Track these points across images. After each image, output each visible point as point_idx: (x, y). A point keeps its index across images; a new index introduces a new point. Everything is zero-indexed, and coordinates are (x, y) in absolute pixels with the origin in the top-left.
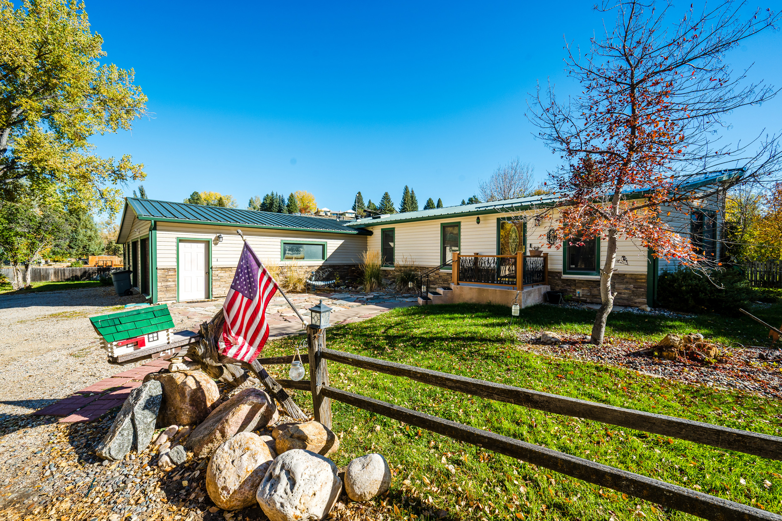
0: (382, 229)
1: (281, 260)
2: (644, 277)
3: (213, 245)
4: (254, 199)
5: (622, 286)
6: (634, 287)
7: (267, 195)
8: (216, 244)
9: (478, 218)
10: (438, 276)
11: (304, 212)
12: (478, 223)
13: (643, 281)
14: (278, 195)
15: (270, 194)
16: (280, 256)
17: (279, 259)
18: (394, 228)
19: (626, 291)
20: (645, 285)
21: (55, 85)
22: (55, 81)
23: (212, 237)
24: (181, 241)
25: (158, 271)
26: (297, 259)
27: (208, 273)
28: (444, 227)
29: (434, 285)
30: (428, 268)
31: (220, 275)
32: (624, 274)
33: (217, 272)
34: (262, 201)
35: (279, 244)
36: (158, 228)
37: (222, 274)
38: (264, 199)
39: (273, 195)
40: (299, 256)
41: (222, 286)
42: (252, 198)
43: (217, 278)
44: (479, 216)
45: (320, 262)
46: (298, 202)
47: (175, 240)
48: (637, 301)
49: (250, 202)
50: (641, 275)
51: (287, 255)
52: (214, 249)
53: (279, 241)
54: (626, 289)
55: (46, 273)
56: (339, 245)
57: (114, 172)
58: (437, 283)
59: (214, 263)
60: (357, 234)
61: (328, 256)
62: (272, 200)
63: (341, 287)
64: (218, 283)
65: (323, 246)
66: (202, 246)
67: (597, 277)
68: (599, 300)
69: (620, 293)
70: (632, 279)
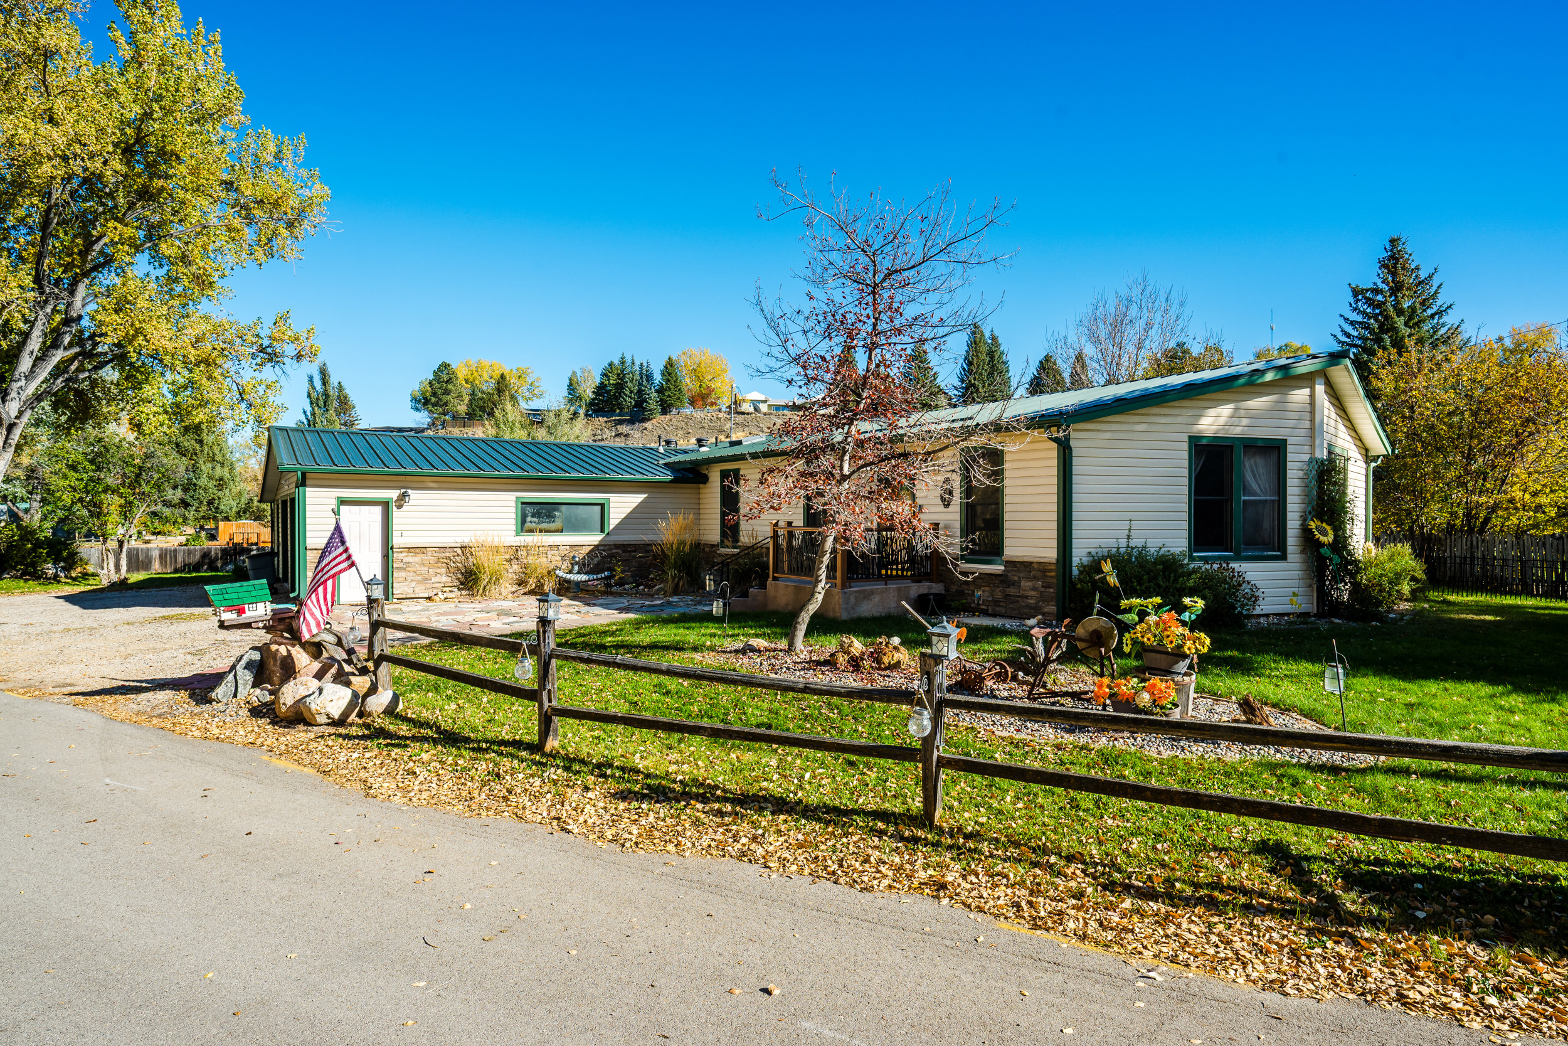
0: (721, 472)
1: (517, 534)
2: (1053, 567)
3: (395, 509)
4: (579, 374)
5: (1028, 584)
6: (1042, 586)
7: (611, 364)
8: (399, 507)
11: (700, 403)
13: (1052, 574)
14: (637, 363)
15: (616, 362)
16: (514, 528)
17: (513, 533)
18: (739, 474)
19: (1034, 593)
20: (1054, 581)
21: (161, 190)
22: (161, 183)
23: (393, 494)
24: (343, 502)
25: (308, 552)
26: (546, 531)
27: (386, 557)
31: (406, 560)
32: (1031, 563)
33: (401, 556)
34: (597, 380)
35: (513, 504)
36: (308, 482)
37: (410, 558)
38: (604, 375)
39: (623, 363)
40: (552, 526)
41: (409, 579)
42: (574, 373)
43: (401, 565)
45: (595, 539)
46: (688, 380)
47: (334, 502)
48: (1046, 610)
49: (570, 385)
50: (1050, 564)
51: (528, 525)
52: (396, 513)
53: (514, 498)
54: (1034, 589)
55: (147, 556)
56: (635, 505)
57: (262, 350)
59: (397, 540)
60: (671, 482)
61: (611, 527)
62: (621, 376)
63: (626, 586)
64: (403, 574)
65: (602, 505)
66: (378, 510)
67: (998, 568)
68: (1003, 610)
69: (1027, 597)
70: (1040, 571)
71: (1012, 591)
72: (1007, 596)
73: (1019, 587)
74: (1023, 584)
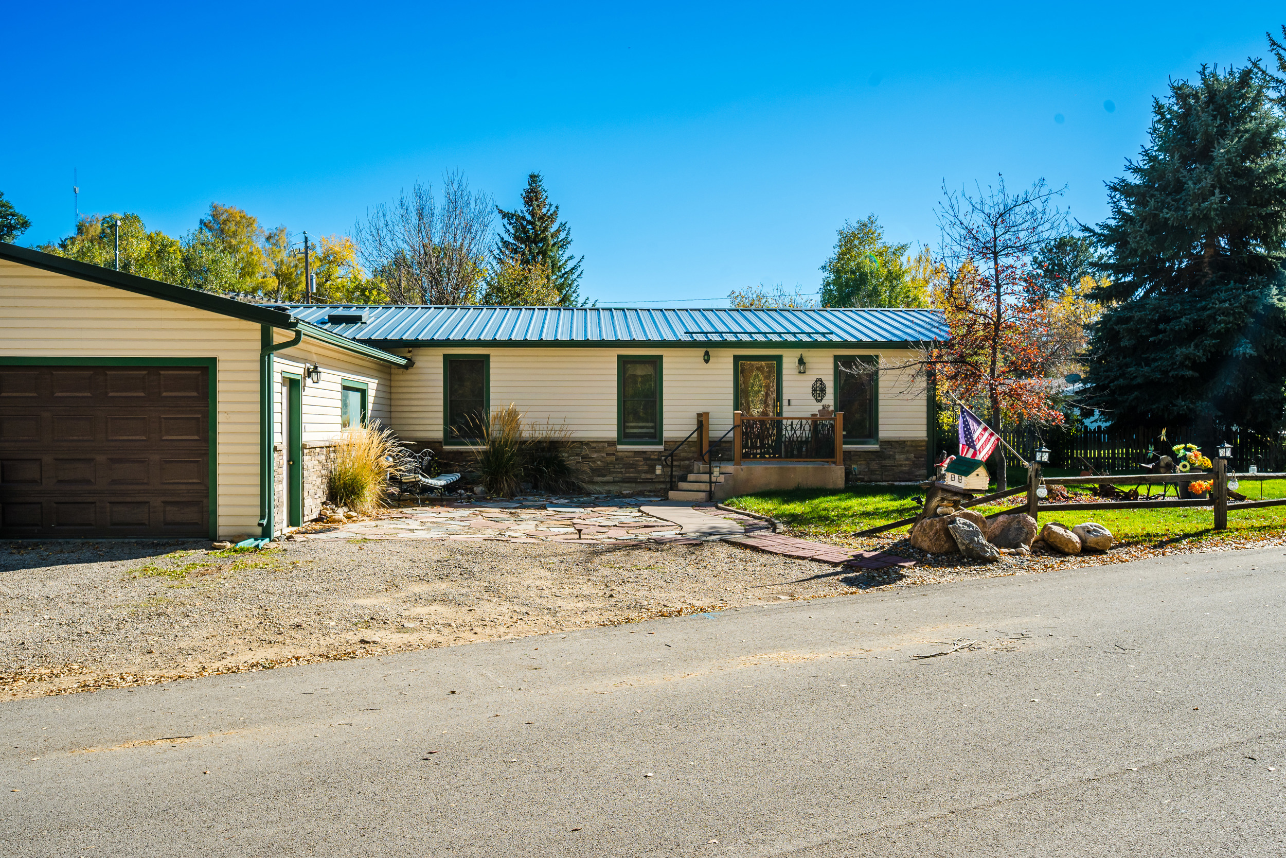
0: (445, 356)
2: (924, 443)
5: (902, 456)
6: (915, 457)
8: (305, 388)
9: (707, 353)
10: (613, 458)
12: (707, 361)
13: (923, 448)
18: (488, 356)
19: (907, 462)
20: (925, 453)
23: (301, 370)
28: (624, 363)
29: (604, 476)
30: (587, 444)
32: (905, 441)
37: (309, 463)
41: (310, 493)
43: (306, 472)
44: (708, 349)
48: (917, 473)
50: (922, 441)
54: (907, 459)
56: (374, 393)
58: (610, 473)
64: (307, 486)
65: (363, 393)
67: (875, 447)
68: (879, 477)
69: (901, 466)
70: (912, 446)
71: (888, 462)
72: (883, 467)
73: (895, 459)
74: (897, 457)
